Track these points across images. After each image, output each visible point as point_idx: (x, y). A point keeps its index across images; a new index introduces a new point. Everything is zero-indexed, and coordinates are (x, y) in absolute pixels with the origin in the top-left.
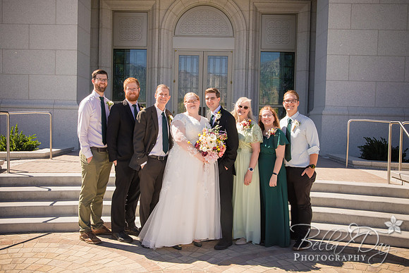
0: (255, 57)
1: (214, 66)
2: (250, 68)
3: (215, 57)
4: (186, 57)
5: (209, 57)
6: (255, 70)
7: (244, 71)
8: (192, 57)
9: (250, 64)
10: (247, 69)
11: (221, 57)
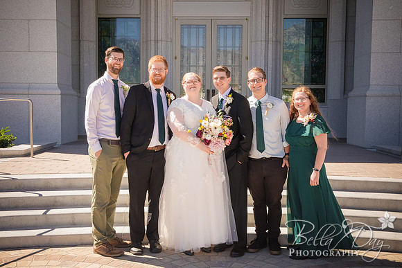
0: (277, 25)
1: (225, 38)
2: (270, 39)
3: (226, 27)
4: (189, 27)
5: (219, 27)
6: (276, 41)
7: (263, 43)
8: (198, 26)
9: (270, 35)
10: (267, 41)
11: (234, 27)
